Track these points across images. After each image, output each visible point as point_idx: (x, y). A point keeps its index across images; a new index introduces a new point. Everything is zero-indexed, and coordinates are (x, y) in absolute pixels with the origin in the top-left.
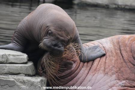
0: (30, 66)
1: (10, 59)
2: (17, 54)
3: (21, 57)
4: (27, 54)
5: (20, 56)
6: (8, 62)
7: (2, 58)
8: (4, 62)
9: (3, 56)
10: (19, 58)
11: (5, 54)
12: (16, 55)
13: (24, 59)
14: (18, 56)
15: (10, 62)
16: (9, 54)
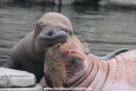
0: (38, 90)
1: (12, 81)
2: (21, 75)
3: (26, 78)
4: (34, 75)
5: (25, 76)
6: (9, 86)
7: (2, 80)
8: (4, 85)
9: (2, 77)
10: (23, 79)
11: (6, 75)
12: (19, 76)
13: (30, 81)
14: (22, 77)
15: (12, 85)
16: (11, 75)
